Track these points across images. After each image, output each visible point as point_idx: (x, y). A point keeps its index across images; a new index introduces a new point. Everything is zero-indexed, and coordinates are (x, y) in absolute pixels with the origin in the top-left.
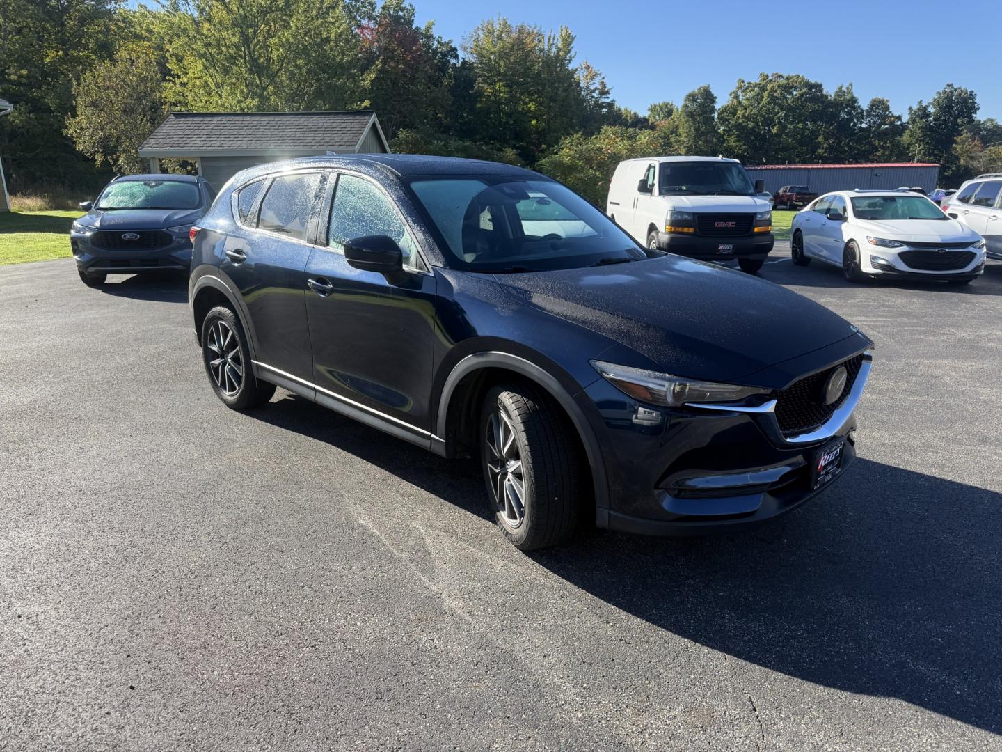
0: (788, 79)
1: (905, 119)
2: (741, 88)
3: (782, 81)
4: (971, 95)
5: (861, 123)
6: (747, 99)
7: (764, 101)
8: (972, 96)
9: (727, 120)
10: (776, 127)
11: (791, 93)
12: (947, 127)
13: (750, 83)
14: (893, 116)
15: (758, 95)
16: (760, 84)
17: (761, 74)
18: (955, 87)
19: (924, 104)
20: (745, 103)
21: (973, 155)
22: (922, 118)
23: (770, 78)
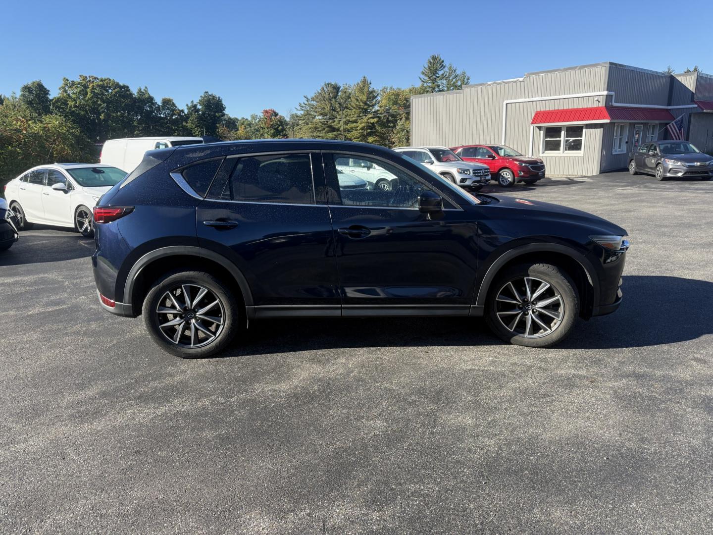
0: (102, 81)
1: (186, 112)
2: (67, 85)
3: (97, 82)
4: (219, 99)
5: (160, 114)
6: (73, 93)
7: (89, 95)
8: (220, 101)
9: (62, 108)
10: (103, 115)
11: (107, 91)
12: (211, 118)
13: (73, 82)
14: (179, 110)
15: (83, 90)
16: (82, 83)
17: (80, 76)
18: (210, 94)
19: (195, 103)
20: (73, 96)
21: (226, 135)
22: (195, 112)
23: (88, 79)
